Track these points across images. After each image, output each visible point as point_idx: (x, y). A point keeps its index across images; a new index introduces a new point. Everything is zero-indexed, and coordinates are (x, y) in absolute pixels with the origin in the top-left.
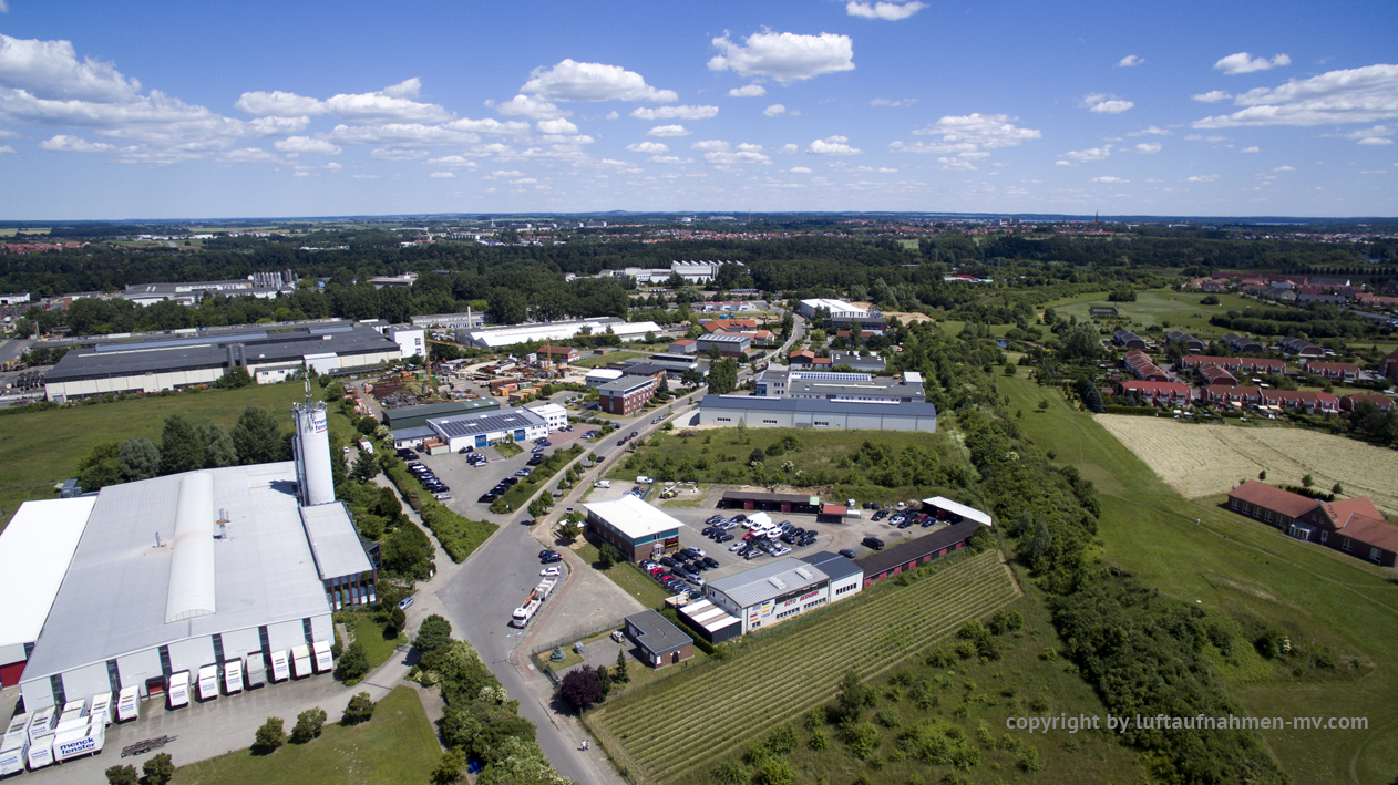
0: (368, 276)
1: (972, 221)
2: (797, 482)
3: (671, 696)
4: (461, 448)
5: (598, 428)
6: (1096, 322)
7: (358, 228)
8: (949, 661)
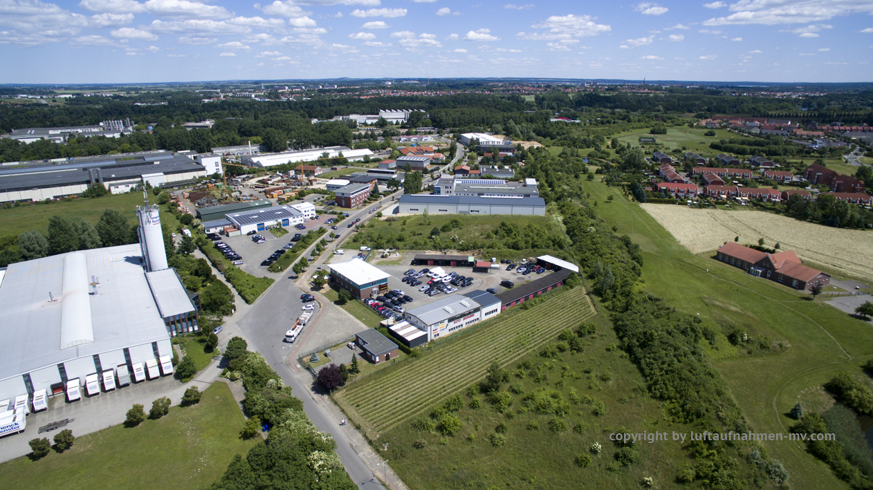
0: (182, 122)
1: (568, 84)
2: (460, 248)
3: (385, 380)
4: (248, 232)
5: (335, 217)
6: (642, 147)
7: (173, 90)
8: (553, 354)
